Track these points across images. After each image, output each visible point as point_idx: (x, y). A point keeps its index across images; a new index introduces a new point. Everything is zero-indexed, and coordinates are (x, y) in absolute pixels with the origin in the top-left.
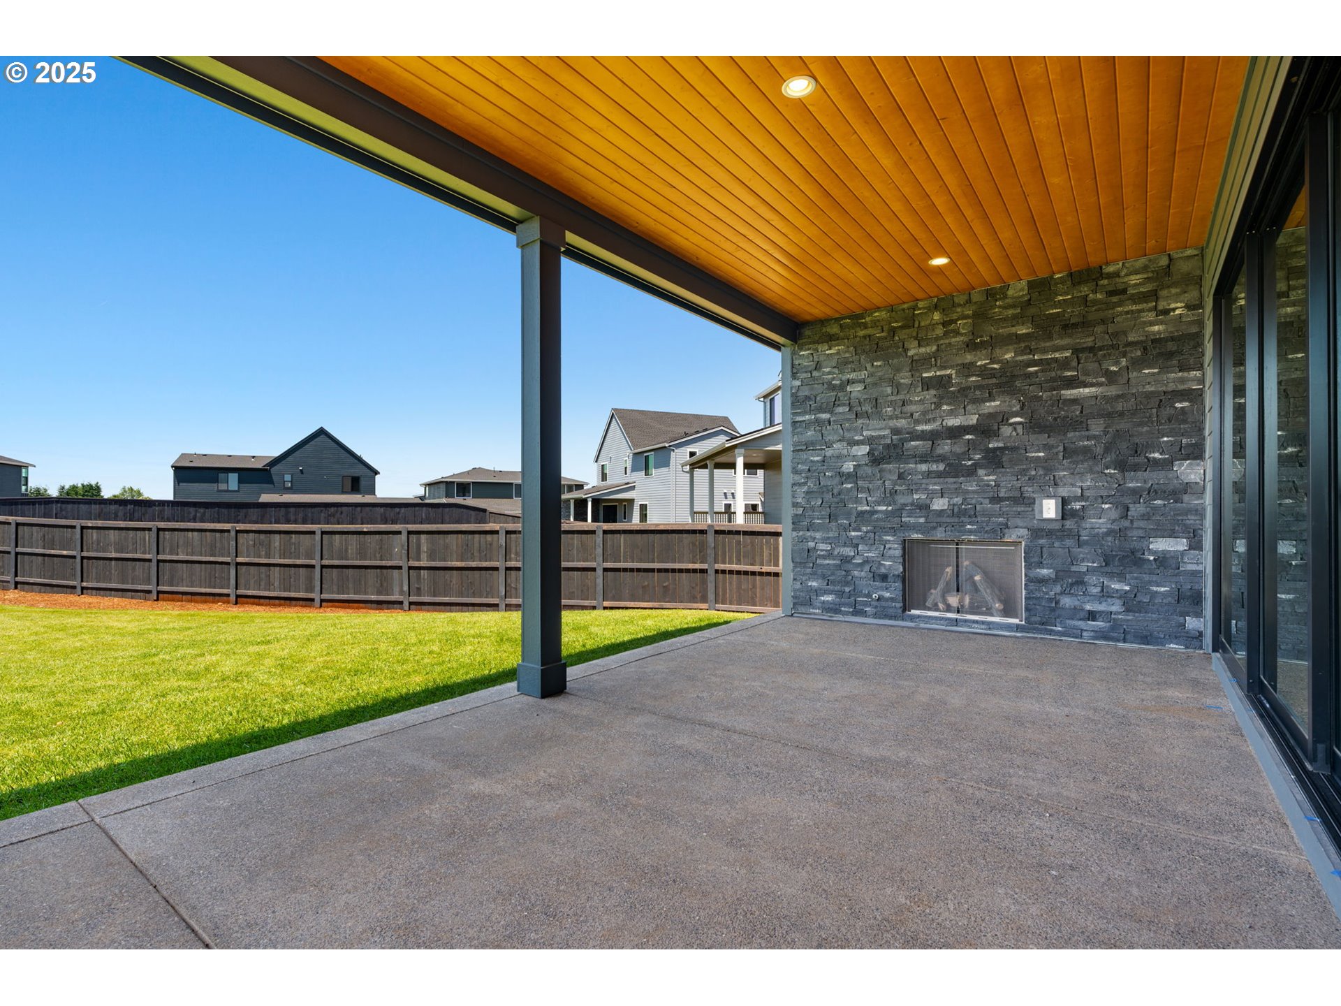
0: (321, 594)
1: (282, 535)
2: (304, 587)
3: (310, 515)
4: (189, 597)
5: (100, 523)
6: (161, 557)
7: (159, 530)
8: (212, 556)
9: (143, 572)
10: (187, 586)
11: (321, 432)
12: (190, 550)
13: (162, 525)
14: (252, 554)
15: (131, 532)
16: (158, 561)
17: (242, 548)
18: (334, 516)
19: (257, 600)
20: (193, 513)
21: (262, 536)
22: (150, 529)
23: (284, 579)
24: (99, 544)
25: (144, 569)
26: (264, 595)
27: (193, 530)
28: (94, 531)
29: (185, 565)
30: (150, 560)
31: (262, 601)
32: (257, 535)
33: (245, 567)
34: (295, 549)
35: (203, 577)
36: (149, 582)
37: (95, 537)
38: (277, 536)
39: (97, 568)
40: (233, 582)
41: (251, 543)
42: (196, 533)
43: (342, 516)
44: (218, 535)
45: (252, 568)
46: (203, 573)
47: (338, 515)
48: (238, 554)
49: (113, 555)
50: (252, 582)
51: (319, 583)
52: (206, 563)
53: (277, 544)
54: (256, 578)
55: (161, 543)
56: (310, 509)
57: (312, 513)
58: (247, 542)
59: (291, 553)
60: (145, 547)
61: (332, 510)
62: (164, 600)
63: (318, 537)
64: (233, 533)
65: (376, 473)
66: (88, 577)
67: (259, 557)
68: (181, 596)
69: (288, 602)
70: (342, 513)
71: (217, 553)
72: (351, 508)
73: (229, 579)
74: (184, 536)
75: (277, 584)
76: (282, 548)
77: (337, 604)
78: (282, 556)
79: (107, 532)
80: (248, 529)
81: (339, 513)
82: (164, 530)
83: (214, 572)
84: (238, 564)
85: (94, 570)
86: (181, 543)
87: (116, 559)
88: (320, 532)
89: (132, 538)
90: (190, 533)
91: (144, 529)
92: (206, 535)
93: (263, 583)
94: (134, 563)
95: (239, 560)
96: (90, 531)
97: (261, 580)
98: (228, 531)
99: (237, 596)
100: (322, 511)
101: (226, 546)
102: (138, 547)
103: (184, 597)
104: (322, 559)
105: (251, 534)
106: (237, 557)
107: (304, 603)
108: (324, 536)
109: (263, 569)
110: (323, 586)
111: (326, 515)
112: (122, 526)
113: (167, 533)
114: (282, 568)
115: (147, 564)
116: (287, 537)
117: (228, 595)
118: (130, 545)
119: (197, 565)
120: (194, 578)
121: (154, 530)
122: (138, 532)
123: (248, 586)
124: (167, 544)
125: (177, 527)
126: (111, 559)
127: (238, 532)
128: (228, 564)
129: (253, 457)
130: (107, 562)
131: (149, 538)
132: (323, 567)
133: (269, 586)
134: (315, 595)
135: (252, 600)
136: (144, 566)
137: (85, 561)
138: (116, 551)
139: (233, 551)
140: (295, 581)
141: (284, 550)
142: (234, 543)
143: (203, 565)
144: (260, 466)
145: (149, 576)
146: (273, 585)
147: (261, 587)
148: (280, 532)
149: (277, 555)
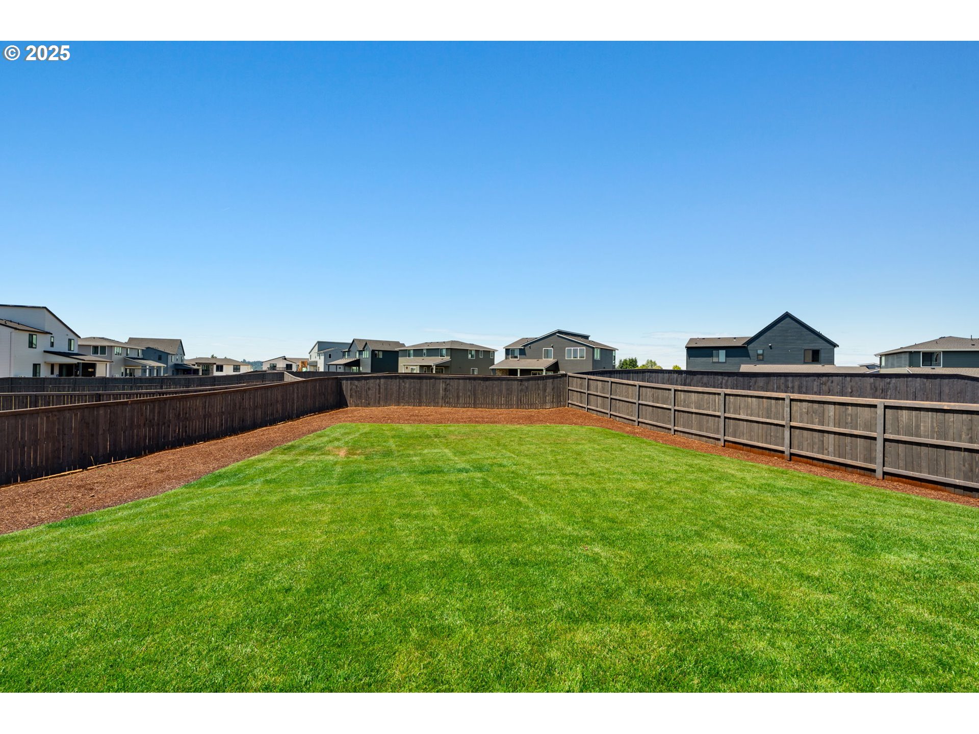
0: (884, 466)
1: (837, 406)
2: (862, 456)
3: (805, 383)
4: (749, 448)
5: (686, 388)
6: (727, 415)
7: (726, 395)
8: (768, 418)
9: (714, 425)
10: (747, 440)
11: (787, 315)
12: (749, 412)
13: (728, 391)
14: (805, 420)
15: (706, 395)
16: (725, 418)
17: (796, 414)
18: (825, 384)
19: (809, 460)
20: (721, 380)
21: (816, 406)
22: (719, 394)
23: (839, 446)
24: (685, 402)
25: (714, 422)
26: (818, 457)
27: (751, 397)
28: (682, 393)
29: (745, 423)
30: (719, 417)
31: (815, 462)
32: (810, 404)
33: (798, 430)
34: (851, 419)
35: (760, 434)
36: (718, 432)
37: (682, 397)
38: (832, 407)
39: (683, 418)
40: (787, 441)
41: (804, 410)
42: (754, 399)
43: (833, 384)
44: (773, 401)
45: (805, 432)
46: (760, 431)
47: (829, 383)
48: (792, 419)
49: (694, 410)
50: (805, 444)
51: (881, 455)
52: (763, 423)
53: (832, 414)
54: (809, 441)
55: (726, 404)
56: (804, 379)
57: (806, 381)
58: (801, 409)
59: (847, 423)
60: (715, 407)
61: (824, 379)
62: (728, 447)
63: (880, 410)
64: (787, 401)
65: (835, 345)
66: (678, 423)
67: (813, 423)
68: (742, 446)
69: (844, 468)
70: (832, 382)
71: (773, 416)
72: (841, 378)
73: (783, 439)
74: (745, 401)
75: (831, 449)
76: (837, 418)
77: (904, 480)
78: (837, 426)
79: (690, 394)
80: (802, 398)
81: (830, 381)
82: (729, 395)
83: (769, 431)
84: (791, 427)
85: (682, 419)
86: (742, 406)
87: (696, 413)
88: (883, 407)
89: (706, 399)
90: (750, 399)
91: (715, 394)
92: (763, 402)
93: (816, 447)
94: (708, 417)
95: (793, 424)
96: (679, 393)
97: (814, 443)
98: (783, 399)
99: (791, 454)
100: (815, 380)
101: (781, 411)
102: (711, 406)
103: (744, 447)
104: (884, 433)
105: (804, 403)
106: (790, 421)
107: (862, 472)
108: (886, 410)
109: (816, 434)
110: (886, 458)
111: (819, 384)
112: (700, 390)
113: (731, 397)
114: (837, 436)
115: (717, 419)
116: (843, 408)
117: (783, 452)
118: (705, 404)
119: (755, 424)
120: (752, 433)
121: (723, 395)
122: (711, 396)
123: (801, 447)
124: (731, 406)
125: (739, 393)
126: (692, 413)
127: (792, 400)
128: (783, 426)
129: (735, 338)
130: (690, 415)
131: (719, 400)
132: (885, 440)
133: (822, 450)
134: (878, 467)
135: (805, 460)
136: (714, 420)
137: (676, 412)
138: (696, 408)
139: (787, 415)
140: (851, 450)
141: (839, 421)
142: (789, 409)
143: (761, 425)
144: (740, 344)
145: (718, 428)
146: (827, 450)
147: (814, 450)
148: (834, 403)
149: (831, 424)
